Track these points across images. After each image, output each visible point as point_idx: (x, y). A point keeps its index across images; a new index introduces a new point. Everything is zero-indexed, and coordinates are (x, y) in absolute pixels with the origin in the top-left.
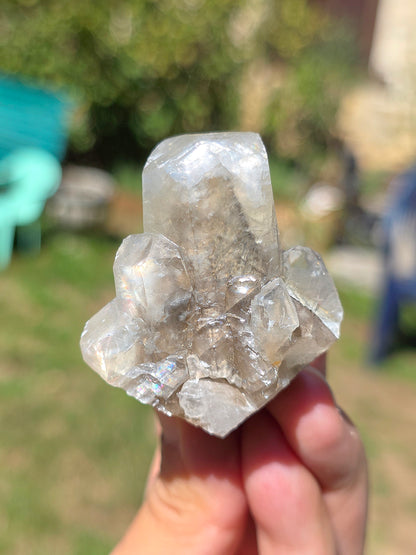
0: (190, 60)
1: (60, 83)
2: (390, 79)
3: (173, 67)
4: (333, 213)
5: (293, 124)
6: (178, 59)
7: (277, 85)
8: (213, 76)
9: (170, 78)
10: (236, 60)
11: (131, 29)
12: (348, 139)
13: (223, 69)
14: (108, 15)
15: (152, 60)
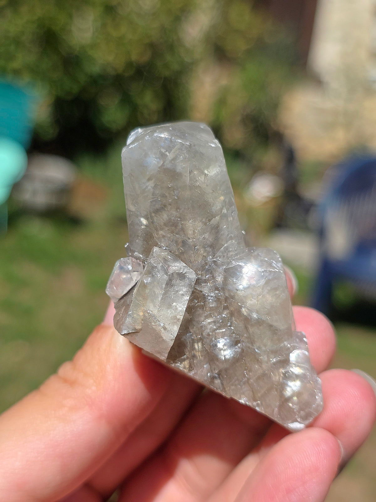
1: (26, 78)
2: (326, 78)
4: (273, 199)
8: (166, 73)
9: (126, 75)
11: (91, 30)
12: (288, 132)
13: (175, 67)
14: (70, 16)
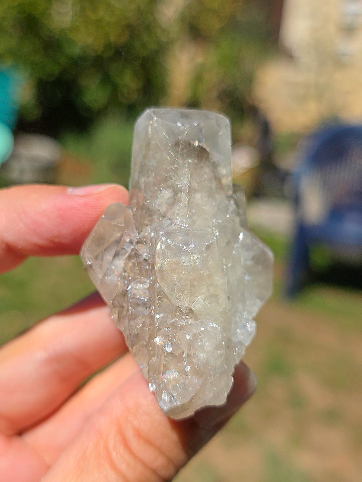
0: (123, 39)
2: (297, 53)
3: (108, 45)
4: (251, 170)
5: (215, 94)
6: (112, 39)
7: (200, 60)
8: (144, 53)
9: (106, 55)
10: (164, 39)
11: (71, 13)
12: (262, 106)
13: (153, 46)
15: (90, 41)
